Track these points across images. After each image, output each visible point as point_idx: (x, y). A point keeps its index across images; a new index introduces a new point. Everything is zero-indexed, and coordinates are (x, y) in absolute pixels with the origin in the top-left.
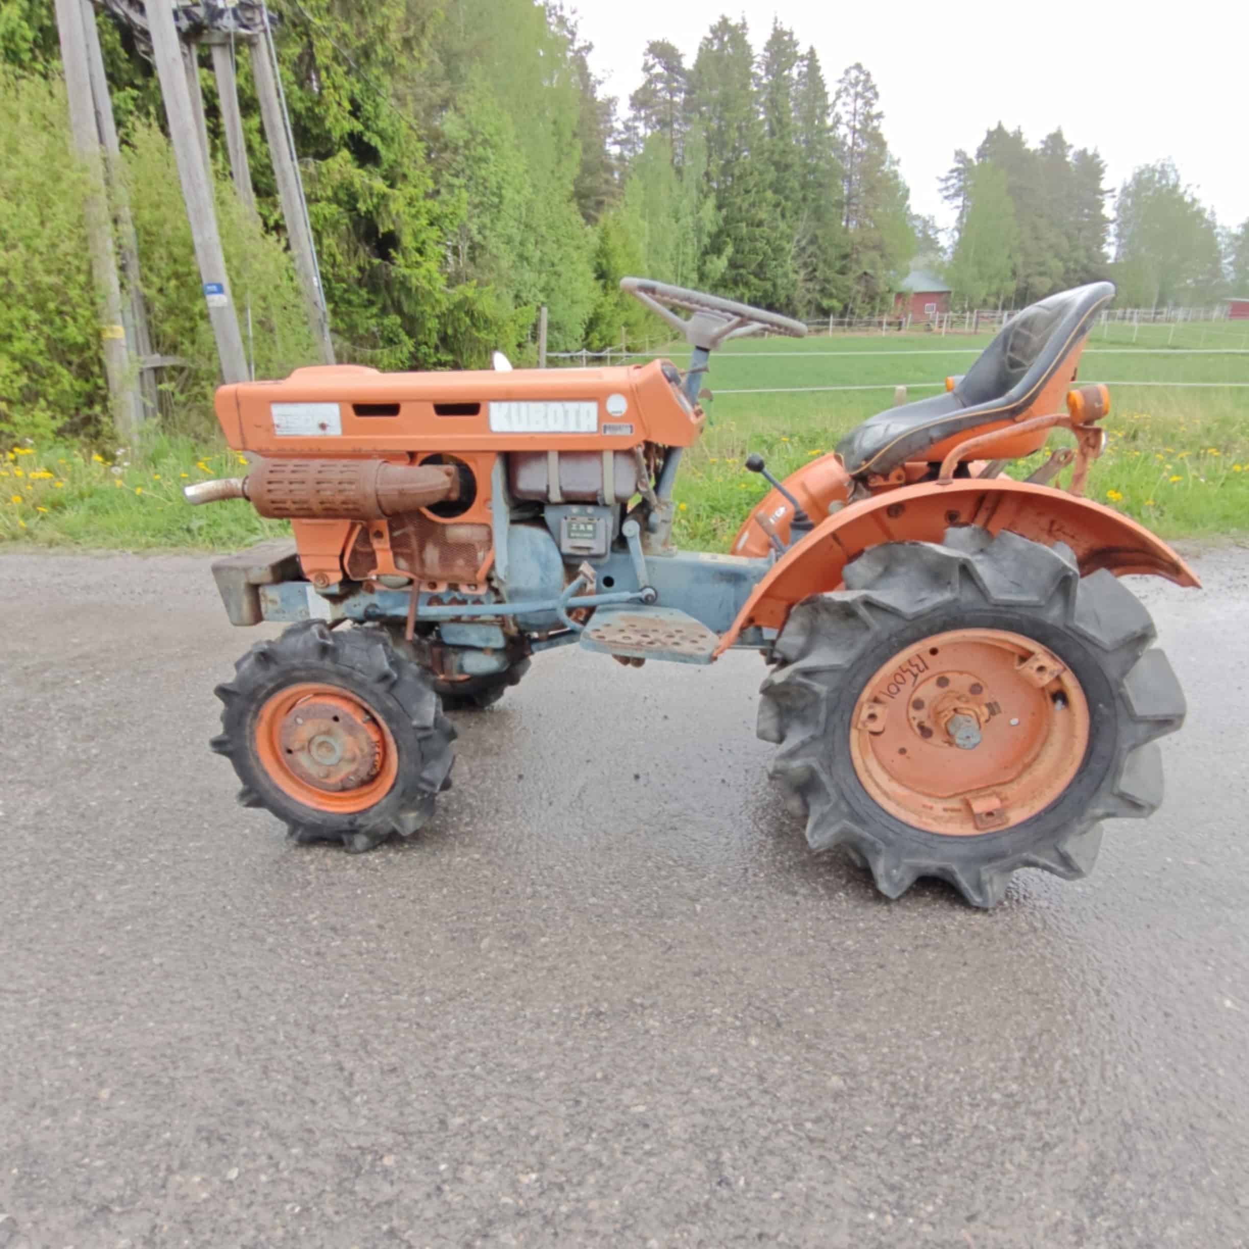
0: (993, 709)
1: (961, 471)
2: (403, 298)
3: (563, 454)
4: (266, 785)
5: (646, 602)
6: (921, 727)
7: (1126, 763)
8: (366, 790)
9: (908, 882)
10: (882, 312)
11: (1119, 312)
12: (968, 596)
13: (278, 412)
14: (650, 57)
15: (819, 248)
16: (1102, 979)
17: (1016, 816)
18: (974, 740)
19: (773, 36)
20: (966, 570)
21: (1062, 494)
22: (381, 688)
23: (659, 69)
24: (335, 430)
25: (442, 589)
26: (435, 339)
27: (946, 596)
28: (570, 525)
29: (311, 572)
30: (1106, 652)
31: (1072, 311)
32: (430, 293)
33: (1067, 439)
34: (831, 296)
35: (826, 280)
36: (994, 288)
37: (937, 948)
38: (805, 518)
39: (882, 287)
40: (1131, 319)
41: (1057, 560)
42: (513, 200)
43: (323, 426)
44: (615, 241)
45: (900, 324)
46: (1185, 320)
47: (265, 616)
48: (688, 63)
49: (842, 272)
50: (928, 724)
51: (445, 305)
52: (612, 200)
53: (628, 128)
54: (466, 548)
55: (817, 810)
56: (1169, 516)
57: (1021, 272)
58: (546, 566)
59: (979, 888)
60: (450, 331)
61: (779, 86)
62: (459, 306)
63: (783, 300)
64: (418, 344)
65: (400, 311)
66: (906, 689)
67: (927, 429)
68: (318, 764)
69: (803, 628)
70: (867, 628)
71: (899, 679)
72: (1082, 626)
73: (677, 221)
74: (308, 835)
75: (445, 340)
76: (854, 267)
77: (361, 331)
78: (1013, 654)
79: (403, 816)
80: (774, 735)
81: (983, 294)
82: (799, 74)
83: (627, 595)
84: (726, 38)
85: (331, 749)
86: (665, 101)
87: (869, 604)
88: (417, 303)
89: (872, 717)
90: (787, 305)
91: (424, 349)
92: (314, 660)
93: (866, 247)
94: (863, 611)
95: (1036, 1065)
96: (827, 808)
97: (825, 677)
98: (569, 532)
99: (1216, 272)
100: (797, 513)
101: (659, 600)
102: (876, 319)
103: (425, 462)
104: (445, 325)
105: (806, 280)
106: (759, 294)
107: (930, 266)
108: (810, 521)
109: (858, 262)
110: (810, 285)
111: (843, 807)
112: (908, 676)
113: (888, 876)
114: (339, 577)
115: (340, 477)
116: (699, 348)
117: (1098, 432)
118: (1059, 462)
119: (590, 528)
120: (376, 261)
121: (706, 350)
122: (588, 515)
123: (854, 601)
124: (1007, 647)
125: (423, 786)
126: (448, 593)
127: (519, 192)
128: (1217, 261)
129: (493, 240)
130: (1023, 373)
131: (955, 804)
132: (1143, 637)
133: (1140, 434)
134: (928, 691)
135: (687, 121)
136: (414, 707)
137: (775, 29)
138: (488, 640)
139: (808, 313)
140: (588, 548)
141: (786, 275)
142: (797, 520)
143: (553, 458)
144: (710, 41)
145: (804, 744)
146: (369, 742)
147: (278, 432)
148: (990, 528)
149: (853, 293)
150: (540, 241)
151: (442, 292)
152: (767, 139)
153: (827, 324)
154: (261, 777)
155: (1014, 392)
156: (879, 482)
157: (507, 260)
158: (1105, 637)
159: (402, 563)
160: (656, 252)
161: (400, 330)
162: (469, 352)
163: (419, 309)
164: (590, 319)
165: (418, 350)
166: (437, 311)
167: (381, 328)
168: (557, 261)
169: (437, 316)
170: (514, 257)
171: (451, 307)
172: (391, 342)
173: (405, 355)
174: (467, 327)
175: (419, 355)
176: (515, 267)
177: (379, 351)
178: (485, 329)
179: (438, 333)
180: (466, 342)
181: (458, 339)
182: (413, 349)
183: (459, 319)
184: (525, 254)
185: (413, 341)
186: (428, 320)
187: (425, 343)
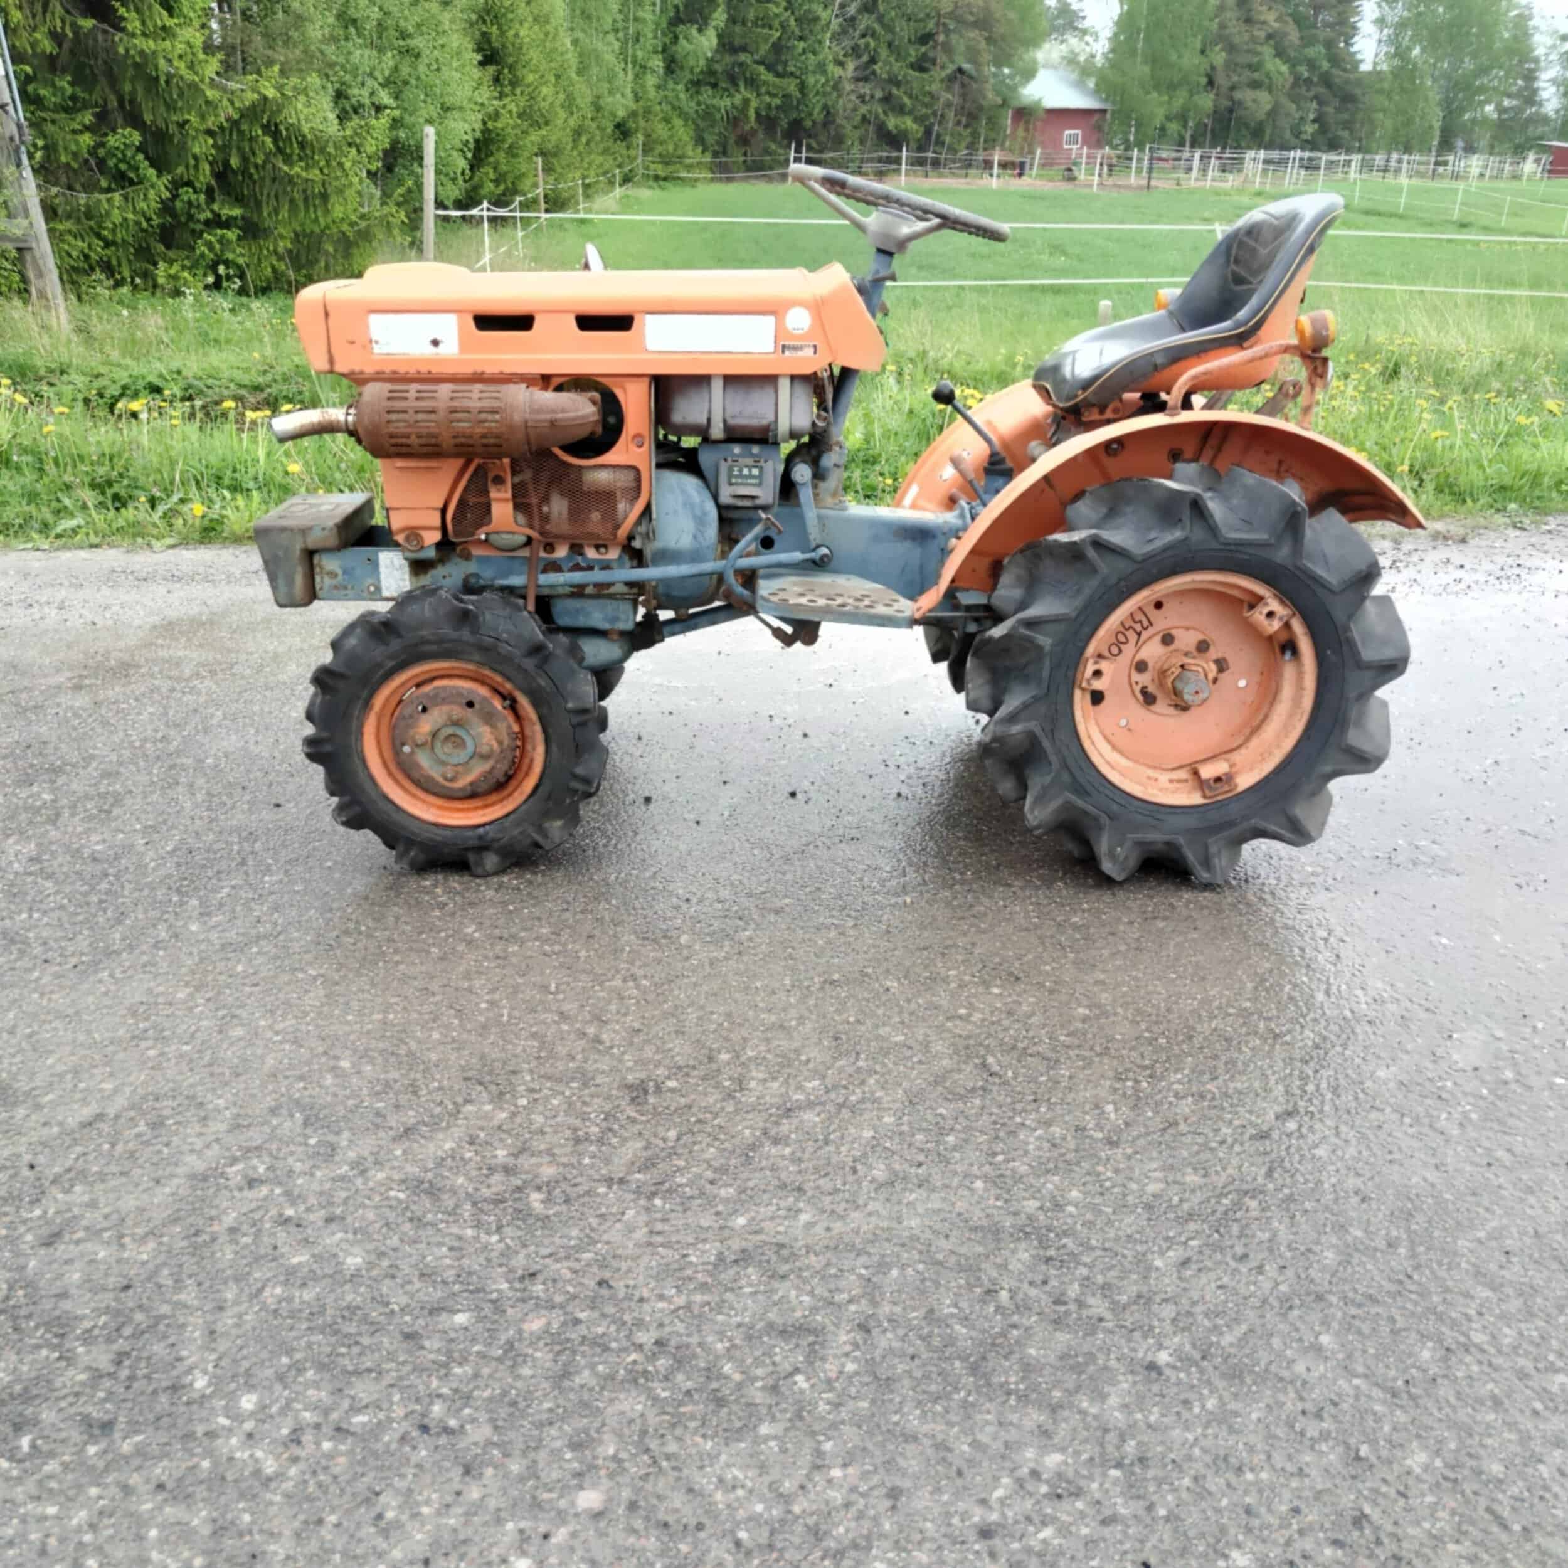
0: (1222, 665)
1: (1187, 405)
2: (140, 96)
3: (730, 380)
4: (374, 794)
5: (819, 565)
6: (1144, 692)
7: (1353, 715)
8: (494, 797)
9: (1133, 862)
10: (990, 144)
11: (1379, 159)
12: (1198, 535)
13: (378, 325)
15: (880, 19)
16: (1330, 932)
17: (1245, 781)
18: (1203, 696)
20: (1197, 506)
21: (1291, 427)
22: (529, 664)
24: (450, 348)
25: (562, 552)
26: (205, 175)
27: (1177, 534)
28: (730, 469)
29: (402, 530)
30: (1331, 591)
31: (1301, 228)
32: (193, 86)
33: (1295, 370)
34: (901, 110)
35: (894, 81)
36: (1178, 103)
37: (1165, 919)
38: (1002, 461)
39: (991, 97)
40: (1397, 171)
41: (1286, 495)
43: (435, 343)
45: (1022, 165)
46: (1482, 175)
47: (320, 593)
49: (921, 66)
50: (1151, 689)
51: (226, 111)
54: (606, 498)
55: (1037, 782)
56: (1430, 486)
57: (1221, 80)
58: (700, 521)
59: (1207, 863)
60: (234, 162)
62: (252, 113)
63: (818, 114)
64: (177, 185)
65: (135, 120)
66: (1129, 649)
67: (1152, 354)
68: (443, 763)
69: (1019, 579)
70: (1094, 571)
71: (1121, 638)
72: (1310, 565)
74: (422, 857)
75: (225, 180)
76: (942, 58)
78: (1241, 601)
79: (547, 825)
80: (987, 703)
81: (1160, 113)
83: (797, 556)
85: (461, 744)
87: (1097, 544)
88: (171, 107)
89: (1097, 674)
90: (825, 124)
91: (187, 194)
92: (447, 631)
93: (960, 20)
94: (1091, 553)
95: (1267, 990)
96: (1048, 779)
97: (1050, 628)
98: (730, 476)
99: (1530, 97)
100: (993, 454)
101: (833, 564)
102: (981, 156)
103: (559, 389)
104: (223, 149)
105: (857, 80)
106: (777, 101)
107: (1071, 60)
108: (1009, 464)
109: (948, 48)
110: (866, 89)
111: (1066, 777)
112: (1131, 634)
113: (1112, 855)
114: (436, 536)
115: (479, 404)
116: (880, 251)
117: (1325, 360)
118: (1287, 395)
119: (755, 472)
120: (88, 23)
121: (890, 254)
122: (752, 455)
123: (1083, 541)
124: (1236, 593)
125: (575, 785)
126: (568, 558)
128: (1530, 77)
130: (1252, 292)
131: (1183, 774)
132: (1370, 574)
133: (1403, 369)
134: (1152, 651)
136: (569, 686)
138: (616, 619)
139: (862, 142)
140: (753, 497)
141: (821, 68)
142: (992, 463)
143: (717, 386)
145: (1026, 706)
146: (510, 733)
147: (377, 349)
148: (1217, 465)
149: (939, 106)
151: (212, 84)
153: (898, 161)
154: (368, 785)
155: (1242, 314)
156: (1095, 416)
157: (319, 26)
158: (1332, 578)
159: (521, 519)
160: (586, 16)
161: (140, 157)
162: (273, 202)
163: (175, 118)
164: (477, 141)
165: (175, 197)
166: (211, 123)
167: (101, 152)
168: (411, 29)
169: (210, 133)
170: (331, 20)
171: (236, 117)
172: (123, 180)
173: (153, 204)
174: (268, 155)
175: (178, 204)
176: (334, 39)
177: (103, 197)
178: (301, 159)
179: (211, 164)
180: (268, 182)
181: (251, 176)
182: (166, 194)
183: (251, 139)
184: (352, 12)
185: (166, 179)
186: (194, 138)
187: (189, 183)
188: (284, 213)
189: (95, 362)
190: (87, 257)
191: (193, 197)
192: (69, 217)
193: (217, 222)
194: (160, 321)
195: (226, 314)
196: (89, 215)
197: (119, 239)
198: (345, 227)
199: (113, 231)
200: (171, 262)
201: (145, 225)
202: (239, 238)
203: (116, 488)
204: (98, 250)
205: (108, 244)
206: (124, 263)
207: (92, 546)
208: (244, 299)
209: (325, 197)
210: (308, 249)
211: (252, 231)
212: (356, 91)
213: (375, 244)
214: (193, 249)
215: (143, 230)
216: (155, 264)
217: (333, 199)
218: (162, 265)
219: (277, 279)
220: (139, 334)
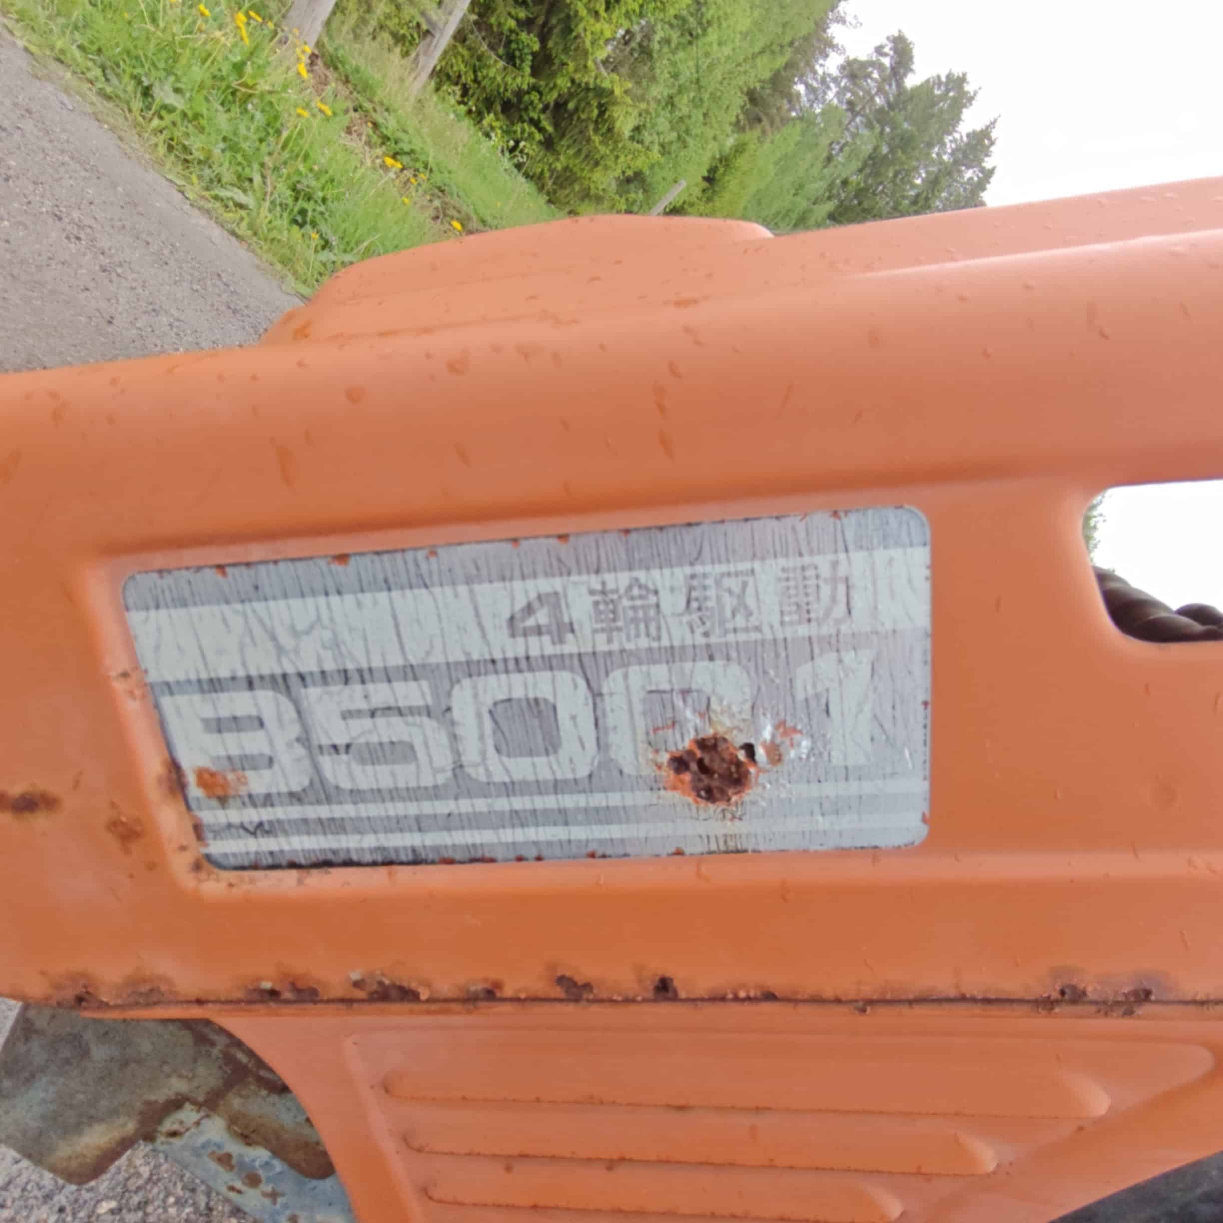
2: (557, 31)
14: (890, 45)
19: (982, 131)
23: (886, 61)
26: (552, 97)
32: (585, 53)
42: (711, 44)
44: (742, 162)
48: (911, 81)
51: (588, 79)
52: (768, 127)
53: (823, 81)
60: (571, 106)
61: (949, 172)
62: (600, 92)
64: (534, 88)
65: (543, 39)
73: (795, 195)
75: (559, 109)
77: (493, 20)
82: (971, 179)
84: (951, 94)
86: (868, 92)
88: (566, 50)
91: (535, 97)
104: (571, 95)
127: (720, 44)
129: (665, 62)
135: (869, 125)
137: (987, 127)
144: (940, 83)
150: (697, 103)
151: (596, 63)
152: (907, 202)
157: (658, 91)
160: (759, 203)
161: (530, 57)
162: (571, 141)
163: (563, 57)
164: (674, 207)
165: (528, 93)
166: (577, 77)
167: (513, 37)
168: (693, 133)
169: (573, 81)
170: (665, 94)
171: (591, 86)
172: (511, 59)
173: (514, 85)
174: (589, 118)
175: (526, 98)
176: (658, 102)
177: (494, 57)
178: (602, 135)
179: (560, 95)
180: (577, 130)
181: (572, 120)
182: (525, 87)
183: (588, 103)
184: (676, 100)
185: (532, 80)
186: (563, 76)
187: (541, 93)
188: (571, 152)
189: (412, 124)
190: (459, 76)
191: (536, 101)
192: (469, 49)
193: (536, 123)
194: (466, 139)
195: (502, 169)
196: (480, 58)
197: (484, 83)
198: (592, 186)
199: (484, 77)
200: (497, 119)
201: (502, 90)
202: (540, 142)
203: (309, 206)
204: (468, 78)
205: (475, 81)
206: (475, 97)
207: (233, 233)
208: (515, 171)
209: (597, 164)
210: (566, 179)
211: (548, 144)
212: (646, 134)
213: (600, 207)
214: (513, 124)
215: (499, 93)
216: (489, 113)
217: (600, 168)
218: (492, 115)
219: (539, 178)
220: (448, 133)
